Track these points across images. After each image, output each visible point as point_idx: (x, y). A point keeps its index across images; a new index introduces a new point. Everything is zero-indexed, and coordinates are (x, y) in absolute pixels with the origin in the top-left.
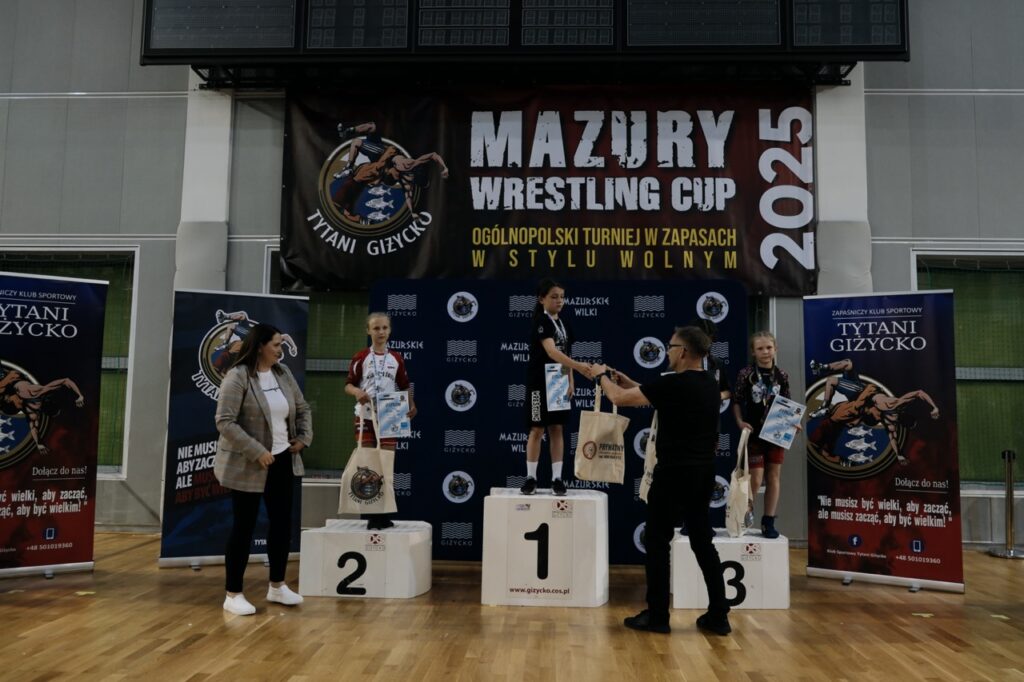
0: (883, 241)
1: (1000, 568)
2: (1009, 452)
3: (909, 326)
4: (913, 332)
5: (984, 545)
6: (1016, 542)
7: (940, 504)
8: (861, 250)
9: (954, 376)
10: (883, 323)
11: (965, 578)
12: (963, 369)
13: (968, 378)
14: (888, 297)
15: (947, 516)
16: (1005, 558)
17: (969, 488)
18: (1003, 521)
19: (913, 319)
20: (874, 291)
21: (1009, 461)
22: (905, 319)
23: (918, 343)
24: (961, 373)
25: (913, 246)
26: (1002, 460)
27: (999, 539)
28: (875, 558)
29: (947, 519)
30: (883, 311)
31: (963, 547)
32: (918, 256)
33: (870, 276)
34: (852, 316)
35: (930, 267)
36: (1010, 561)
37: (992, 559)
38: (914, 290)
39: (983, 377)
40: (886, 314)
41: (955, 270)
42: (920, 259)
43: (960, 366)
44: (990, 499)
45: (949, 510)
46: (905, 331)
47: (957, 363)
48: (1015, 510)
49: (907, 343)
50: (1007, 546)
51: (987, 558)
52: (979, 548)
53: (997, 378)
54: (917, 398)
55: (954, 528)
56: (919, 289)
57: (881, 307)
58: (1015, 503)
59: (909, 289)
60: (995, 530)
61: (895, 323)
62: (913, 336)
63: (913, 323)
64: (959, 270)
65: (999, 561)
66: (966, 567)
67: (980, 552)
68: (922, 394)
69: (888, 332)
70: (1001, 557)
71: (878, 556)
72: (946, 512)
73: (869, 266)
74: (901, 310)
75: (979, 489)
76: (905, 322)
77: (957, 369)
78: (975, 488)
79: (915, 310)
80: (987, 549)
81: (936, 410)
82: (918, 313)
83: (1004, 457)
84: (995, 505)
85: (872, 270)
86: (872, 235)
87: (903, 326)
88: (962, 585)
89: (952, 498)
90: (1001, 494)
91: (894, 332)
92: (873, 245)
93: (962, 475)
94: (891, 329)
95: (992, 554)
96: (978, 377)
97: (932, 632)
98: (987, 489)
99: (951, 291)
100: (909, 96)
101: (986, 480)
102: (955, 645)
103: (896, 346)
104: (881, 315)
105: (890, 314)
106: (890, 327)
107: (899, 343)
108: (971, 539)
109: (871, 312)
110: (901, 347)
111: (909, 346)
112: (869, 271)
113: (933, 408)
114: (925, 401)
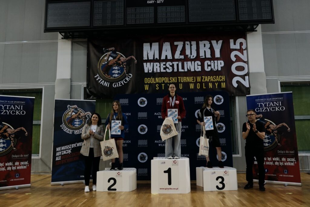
3: (279, 103)
4: (281, 105)
5: (306, 170)
7: (292, 158)
8: (263, 80)
9: (294, 118)
10: (271, 103)
11: (301, 181)
13: (298, 119)
14: (272, 95)
15: (295, 162)
17: (301, 153)
20: (268, 93)
23: (282, 108)
25: (279, 79)
30: (271, 99)
31: (300, 172)
33: (266, 88)
34: (262, 101)
35: (284, 85)
38: (280, 92)
40: (272, 100)
41: (292, 86)
42: (281, 83)
43: (295, 115)
44: (307, 156)
45: (295, 160)
46: (278, 105)
49: (279, 108)
51: (308, 175)
52: (305, 172)
54: (283, 125)
55: (297, 166)
56: (281, 92)
59: (278, 92)
61: (275, 103)
62: (280, 106)
63: (280, 102)
66: (301, 178)
68: (284, 124)
69: (273, 105)
71: (274, 175)
74: (276, 99)
75: (304, 153)
76: (278, 102)
77: (295, 116)
80: (307, 172)
81: (289, 129)
82: (282, 99)
86: (266, 76)
87: (277, 103)
89: (296, 156)
92: (266, 79)
93: (298, 149)
94: (274, 105)
96: (301, 119)
97: (292, 199)
98: (306, 153)
99: (292, 92)
100: (275, 34)
101: (306, 151)
102: (300, 203)
103: (276, 110)
104: (270, 100)
105: (273, 100)
106: (273, 104)
107: (277, 109)
108: (302, 169)
109: (267, 99)
110: (277, 110)
111: (280, 109)
112: (266, 87)
113: (288, 128)
114: (286, 126)
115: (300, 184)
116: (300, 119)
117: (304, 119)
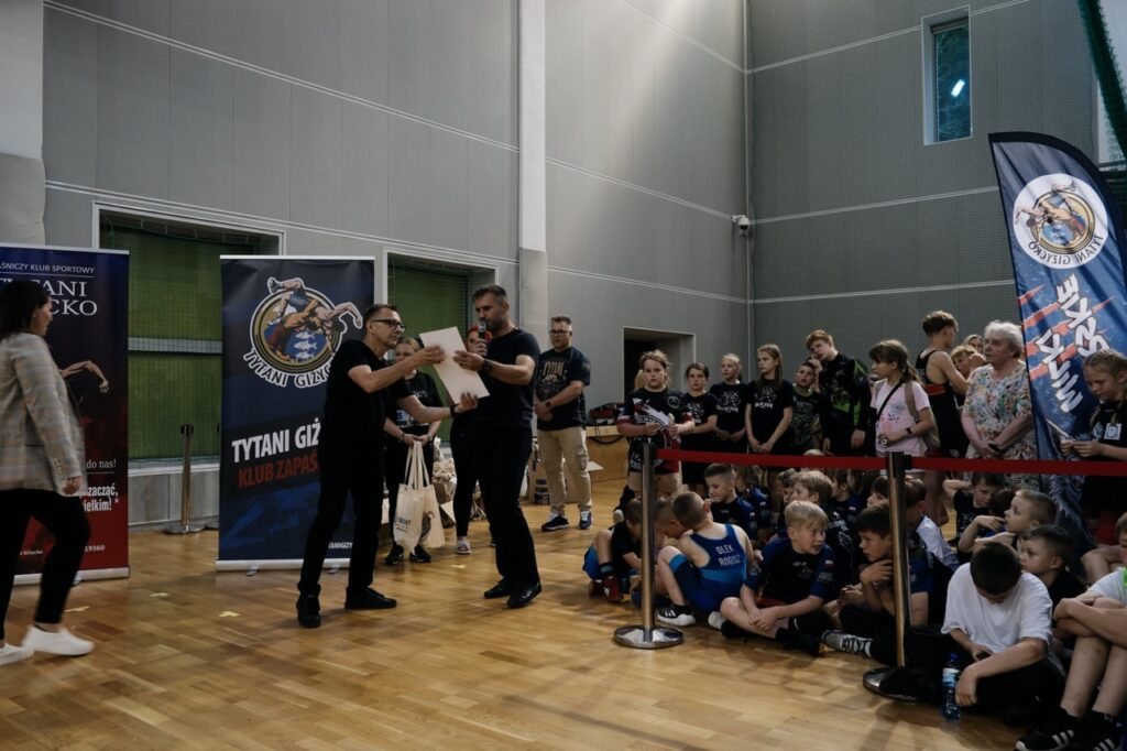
0: (57, 185)
1: (174, 545)
2: (188, 426)
3: (78, 287)
4: (83, 294)
5: (159, 523)
6: (191, 517)
7: (106, 486)
8: (35, 191)
9: (127, 345)
10: (47, 282)
11: (130, 562)
12: (136, 339)
13: (151, 350)
14: (55, 252)
15: (113, 498)
16: (181, 534)
17: (134, 468)
18: (179, 497)
19: (83, 280)
20: (47, 243)
21: (188, 435)
22: (74, 279)
23: (88, 308)
24: (134, 344)
25: (97, 198)
26: (181, 435)
27: (176, 516)
28: (28, 556)
29: (113, 501)
30: (47, 268)
31: (130, 530)
32: (101, 210)
33: (42, 225)
34: (8, 270)
35: (113, 225)
36: (184, 537)
37: (168, 537)
38: (95, 247)
39: (166, 349)
40: (51, 272)
41: (141, 231)
42: (103, 214)
43: (133, 336)
44: (169, 475)
45: (115, 491)
46: (73, 293)
47: (130, 333)
48: (191, 486)
49: (76, 307)
50: (182, 522)
51: (163, 537)
52: (156, 528)
53: (181, 350)
54: (84, 369)
55: (120, 511)
56: (101, 246)
57: (45, 262)
58: (191, 478)
59: (90, 246)
60: (172, 506)
61: (62, 283)
62: (82, 299)
63: (83, 284)
64: (147, 233)
65: (174, 538)
66: (132, 549)
67: (156, 532)
68: (90, 365)
69: (53, 293)
70: (176, 534)
71: (33, 553)
72: (113, 494)
73: (42, 215)
74: (68, 269)
75: (160, 466)
76: (74, 283)
77: (130, 339)
78: (155, 466)
79: (86, 270)
80: (162, 528)
81: (105, 383)
82: (89, 274)
83: (182, 432)
84: (173, 481)
85: (45, 219)
86: (47, 179)
87: (64, 290)
88: (126, 569)
89: (119, 479)
90: (179, 469)
91: (61, 294)
92: (47, 189)
93: (131, 454)
94: (56, 290)
95: (168, 533)
96: (161, 349)
97: (84, 626)
98: (166, 466)
99: (126, 252)
100: (99, 24)
101: (165, 457)
102: (104, 635)
103: (62, 310)
104: (44, 272)
105: (56, 272)
106: (56, 288)
107: (66, 307)
108: (148, 520)
109: (32, 267)
110: (68, 311)
111: (78, 310)
112: (41, 220)
113: (102, 381)
114: (94, 373)
115: (123, 571)
116: (156, 350)
117: (176, 350)
